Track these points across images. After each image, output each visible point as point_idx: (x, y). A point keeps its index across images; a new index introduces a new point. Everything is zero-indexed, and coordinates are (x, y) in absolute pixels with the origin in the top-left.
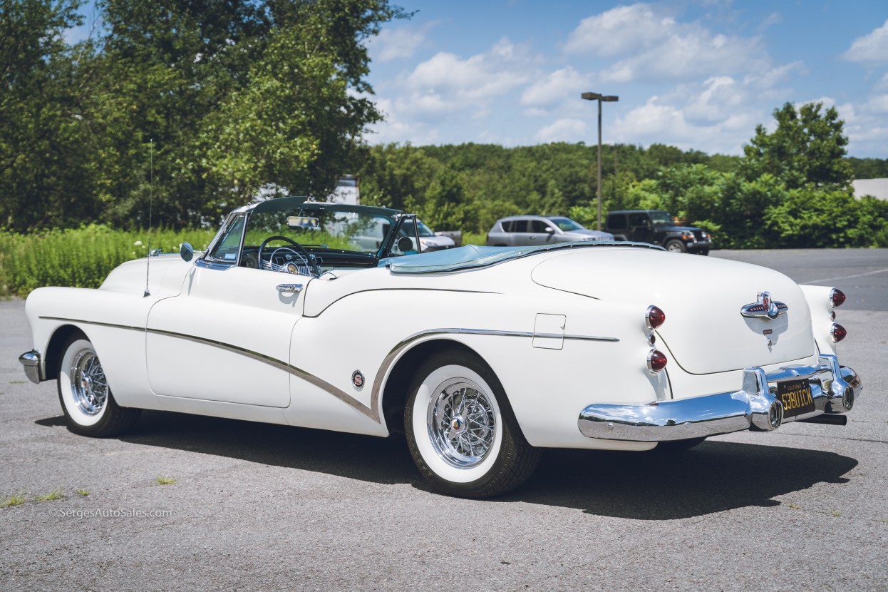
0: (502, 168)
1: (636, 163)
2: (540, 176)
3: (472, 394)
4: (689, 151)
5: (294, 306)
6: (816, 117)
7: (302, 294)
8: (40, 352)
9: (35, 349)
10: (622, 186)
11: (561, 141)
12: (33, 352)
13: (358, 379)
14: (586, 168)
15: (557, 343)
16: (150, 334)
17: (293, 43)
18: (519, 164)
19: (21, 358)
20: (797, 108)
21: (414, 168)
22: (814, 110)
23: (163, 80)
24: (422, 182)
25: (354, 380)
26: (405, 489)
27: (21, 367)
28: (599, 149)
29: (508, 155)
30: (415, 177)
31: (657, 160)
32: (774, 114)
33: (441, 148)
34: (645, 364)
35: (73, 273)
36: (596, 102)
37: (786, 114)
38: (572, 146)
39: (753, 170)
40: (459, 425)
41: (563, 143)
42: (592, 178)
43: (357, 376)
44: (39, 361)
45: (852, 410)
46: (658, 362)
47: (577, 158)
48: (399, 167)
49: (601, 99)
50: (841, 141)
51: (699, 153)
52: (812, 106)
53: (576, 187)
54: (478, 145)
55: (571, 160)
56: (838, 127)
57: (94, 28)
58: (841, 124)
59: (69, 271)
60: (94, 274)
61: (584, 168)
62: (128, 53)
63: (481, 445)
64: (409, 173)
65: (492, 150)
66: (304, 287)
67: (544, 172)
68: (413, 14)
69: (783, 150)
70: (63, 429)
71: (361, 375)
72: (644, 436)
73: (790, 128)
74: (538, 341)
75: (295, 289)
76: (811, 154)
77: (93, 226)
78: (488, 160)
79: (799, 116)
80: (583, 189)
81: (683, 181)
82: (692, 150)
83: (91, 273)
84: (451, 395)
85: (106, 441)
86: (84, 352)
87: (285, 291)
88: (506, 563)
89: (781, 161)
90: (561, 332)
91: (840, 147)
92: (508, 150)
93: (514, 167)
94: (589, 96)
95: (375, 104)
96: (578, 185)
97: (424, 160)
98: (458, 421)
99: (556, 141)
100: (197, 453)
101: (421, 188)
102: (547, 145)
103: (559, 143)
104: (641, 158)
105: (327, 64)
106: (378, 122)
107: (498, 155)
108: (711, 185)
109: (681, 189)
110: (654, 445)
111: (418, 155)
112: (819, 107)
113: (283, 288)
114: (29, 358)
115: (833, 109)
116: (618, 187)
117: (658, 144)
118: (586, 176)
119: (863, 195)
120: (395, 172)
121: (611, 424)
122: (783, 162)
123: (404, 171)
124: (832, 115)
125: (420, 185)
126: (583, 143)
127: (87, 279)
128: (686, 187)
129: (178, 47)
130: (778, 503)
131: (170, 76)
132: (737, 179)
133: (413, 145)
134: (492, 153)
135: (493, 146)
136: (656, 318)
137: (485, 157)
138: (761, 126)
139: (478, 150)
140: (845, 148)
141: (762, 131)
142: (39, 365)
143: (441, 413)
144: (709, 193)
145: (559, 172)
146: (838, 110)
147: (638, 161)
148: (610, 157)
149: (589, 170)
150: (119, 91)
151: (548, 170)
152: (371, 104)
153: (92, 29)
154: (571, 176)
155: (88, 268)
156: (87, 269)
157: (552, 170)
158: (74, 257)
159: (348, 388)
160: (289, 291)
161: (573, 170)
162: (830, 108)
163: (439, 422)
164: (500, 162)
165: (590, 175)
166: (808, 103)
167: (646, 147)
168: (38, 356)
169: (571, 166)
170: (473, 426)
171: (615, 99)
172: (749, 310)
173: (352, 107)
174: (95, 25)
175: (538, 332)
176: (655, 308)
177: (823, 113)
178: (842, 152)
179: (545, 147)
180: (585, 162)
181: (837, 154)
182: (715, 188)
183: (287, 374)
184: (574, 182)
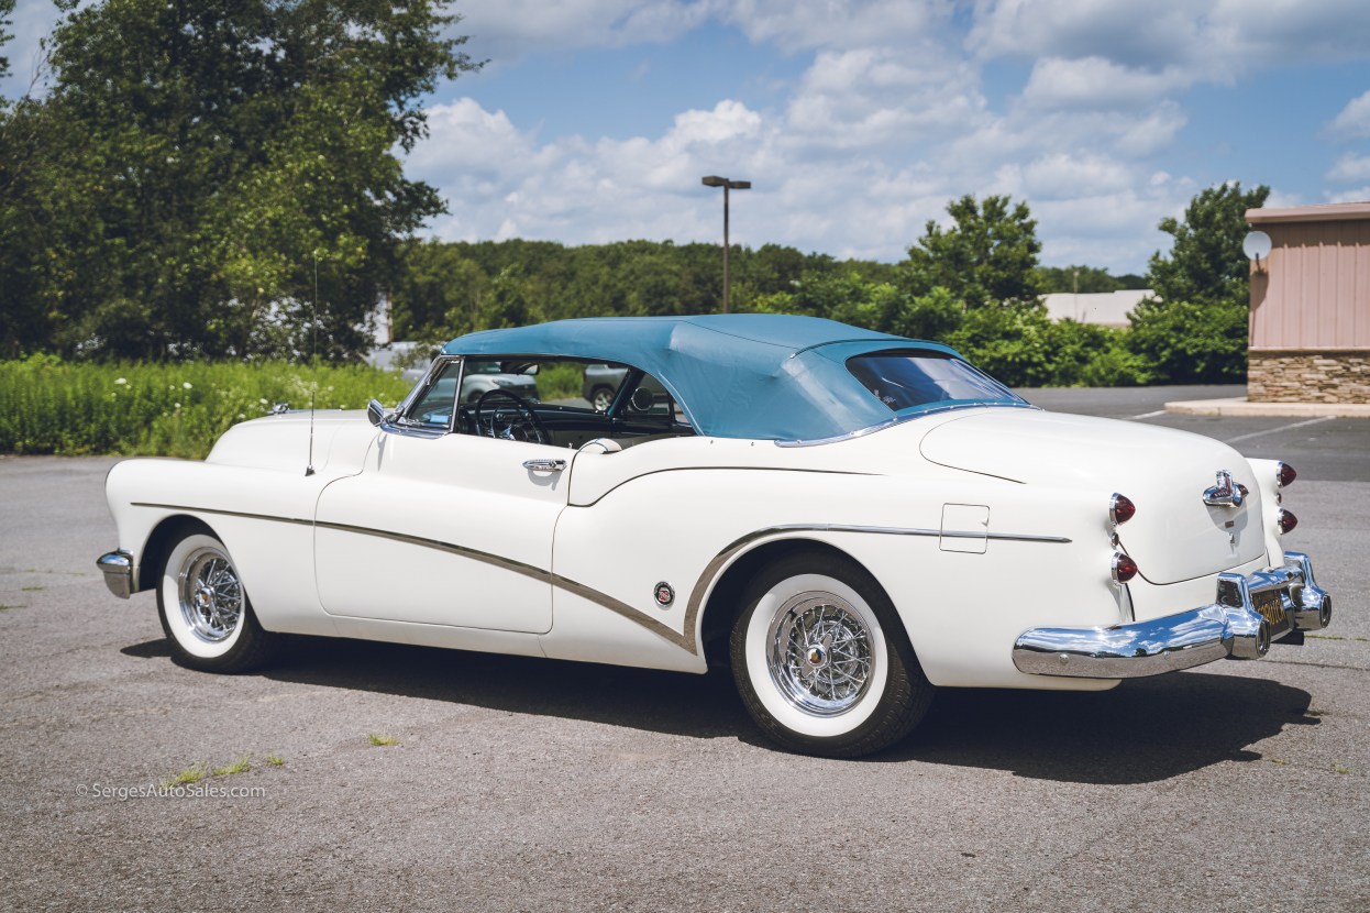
0: (564, 273)
1: (742, 270)
2: (615, 285)
3: (835, 614)
4: (811, 254)
5: (554, 488)
6: (1001, 214)
7: (565, 474)
8: (131, 553)
9: (123, 548)
10: (746, 302)
11: (641, 238)
12: (118, 553)
13: (664, 593)
14: (677, 275)
15: (979, 544)
16: (319, 529)
17: (335, 107)
18: (587, 268)
19: (100, 562)
20: (979, 202)
21: (444, 272)
22: (999, 204)
23: (143, 150)
24: (455, 293)
25: (657, 595)
26: (730, 744)
27: (100, 575)
28: (725, 252)
29: (572, 256)
30: (447, 285)
31: (771, 265)
32: (947, 208)
33: (478, 246)
34: (1108, 573)
35: (22, 423)
36: (722, 189)
37: (963, 210)
38: (657, 245)
39: (921, 283)
40: (820, 657)
41: (644, 241)
42: (684, 289)
43: (662, 589)
44: (131, 565)
45: (1329, 626)
46: (1126, 569)
47: (665, 263)
48: (424, 272)
49: (728, 185)
50: (1033, 248)
51: (824, 257)
52: (997, 200)
53: (664, 302)
54: (529, 243)
55: (657, 264)
56: (1028, 229)
57: (38, 75)
58: (1032, 224)
59: (17, 419)
60: (53, 424)
61: (673, 276)
62: (88, 112)
63: (847, 684)
64: (437, 280)
65: (550, 249)
66: (569, 464)
67: (620, 280)
68: (481, 65)
69: (961, 257)
70: (166, 661)
71: (669, 588)
72: (1104, 670)
73: (971, 228)
74: (948, 542)
75: (556, 467)
76: (996, 262)
77: (39, 356)
78: (545, 263)
79: (980, 213)
80: (672, 304)
81: (828, 296)
82: (814, 253)
83: (49, 424)
84: (800, 615)
85: (241, 678)
86: (200, 553)
87: (537, 469)
88: (970, 855)
89: (958, 271)
90: (983, 530)
91: (1031, 255)
92: (570, 250)
93: (580, 273)
94: (713, 182)
95: (437, 190)
96: (665, 298)
97: (459, 263)
98: (818, 651)
99: (635, 239)
100: (397, 696)
101: (454, 301)
102: (622, 244)
103: (639, 242)
104: (749, 262)
105: (380, 138)
106: (440, 216)
107: (557, 257)
108: (866, 301)
109: (826, 307)
110: (1117, 683)
111: (449, 254)
112: (1006, 201)
113: (531, 466)
114: (113, 562)
115: (1024, 204)
116: (741, 303)
117: (771, 244)
118: (677, 286)
119: (1062, 318)
120: (417, 280)
121: (1065, 656)
122: (961, 274)
123: (431, 278)
124: (1022, 212)
125: (453, 297)
126: (671, 241)
127: (43, 430)
128: (832, 305)
129: (154, 103)
130: (1257, 756)
131: (155, 146)
132: (901, 294)
133: (444, 241)
134: (550, 253)
135: (550, 244)
136: (1124, 510)
137: (540, 259)
138: (933, 222)
139: (528, 249)
140: (1037, 256)
141: (935, 229)
142: (131, 572)
143: (786, 638)
144: (864, 312)
145: (641, 280)
146: (1030, 205)
147: (745, 266)
148: (709, 261)
149: (681, 279)
150: (78, 166)
151: (625, 277)
152: (431, 190)
153: (35, 76)
154: (656, 286)
155: (45, 416)
156: (43, 417)
157: (632, 278)
158: (23, 400)
159: (651, 608)
160: (545, 470)
161: (659, 278)
162: (1020, 203)
163: (782, 652)
164: (562, 267)
165: (682, 286)
166: (993, 194)
167: (755, 249)
168: (130, 559)
169: (657, 273)
170: (836, 657)
171: (745, 185)
172: (1213, 496)
173: (404, 193)
174: (41, 71)
175: (946, 529)
176: (1120, 498)
177: (1010, 210)
178: (1034, 261)
179: (619, 246)
180: (675, 268)
181: (1028, 263)
182: (870, 306)
183: (549, 585)
184: (661, 295)
